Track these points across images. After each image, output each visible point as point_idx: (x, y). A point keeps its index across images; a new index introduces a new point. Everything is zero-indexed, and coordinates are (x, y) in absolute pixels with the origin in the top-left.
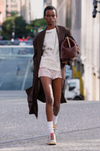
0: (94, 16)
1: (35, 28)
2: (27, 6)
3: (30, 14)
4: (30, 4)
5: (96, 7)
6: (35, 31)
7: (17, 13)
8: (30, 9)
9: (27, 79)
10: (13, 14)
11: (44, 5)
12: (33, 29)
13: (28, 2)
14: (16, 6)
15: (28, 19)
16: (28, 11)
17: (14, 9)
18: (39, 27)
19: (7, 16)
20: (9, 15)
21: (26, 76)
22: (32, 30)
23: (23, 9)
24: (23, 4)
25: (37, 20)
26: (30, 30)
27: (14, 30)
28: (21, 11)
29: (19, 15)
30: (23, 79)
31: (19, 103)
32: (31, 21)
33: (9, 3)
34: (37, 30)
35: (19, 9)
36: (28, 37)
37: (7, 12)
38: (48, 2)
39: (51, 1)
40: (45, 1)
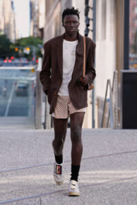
0: (86, 35)
1: (20, 47)
2: (12, 23)
3: (15, 32)
4: (14, 21)
5: (88, 25)
6: (20, 52)
8: (15, 26)
9: (11, 104)
11: (31, 21)
12: (19, 49)
13: (12, 19)
15: (13, 38)
16: (12, 29)
18: (24, 46)
21: (10, 101)
22: (16, 50)
23: (7, 27)
24: (7, 20)
25: (22, 39)
26: (14, 50)
28: (5, 29)
29: (2, 33)
32: (16, 40)
34: (22, 50)
35: (2, 27)
36: (12, 58)
38: (35, 19)
39: (38, 18)
40: (32, 17)
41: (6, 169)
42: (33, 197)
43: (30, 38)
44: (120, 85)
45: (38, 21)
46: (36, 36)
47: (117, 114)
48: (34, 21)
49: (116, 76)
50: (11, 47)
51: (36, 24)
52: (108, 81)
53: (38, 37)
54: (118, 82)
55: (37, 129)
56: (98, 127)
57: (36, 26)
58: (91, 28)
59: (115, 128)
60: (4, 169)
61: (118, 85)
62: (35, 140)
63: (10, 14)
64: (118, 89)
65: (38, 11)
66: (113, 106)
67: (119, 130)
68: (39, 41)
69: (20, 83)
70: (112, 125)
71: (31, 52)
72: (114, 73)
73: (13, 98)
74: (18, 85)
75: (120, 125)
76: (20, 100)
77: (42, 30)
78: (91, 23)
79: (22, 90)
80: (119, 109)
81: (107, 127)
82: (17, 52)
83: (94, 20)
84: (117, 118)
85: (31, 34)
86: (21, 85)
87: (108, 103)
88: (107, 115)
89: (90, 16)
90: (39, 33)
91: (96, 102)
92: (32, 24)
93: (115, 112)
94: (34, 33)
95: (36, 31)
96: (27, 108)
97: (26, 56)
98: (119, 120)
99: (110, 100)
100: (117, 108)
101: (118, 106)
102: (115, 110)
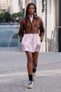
0: (43, 12)
2: (11, 7)
3: (12, 10)
4: (12, 6)
5: (43, 7)
6: (14, 19)
7: (6, 10)
8: (12, 8)
9: (11, 42)
10: (4, 10)
13: (11, 5)
14: (5, 7)
15: (11, 13)
17: (4, 8)
18: (16, 17)
19: (1, 12)
20: (2, 11)
21: (10, 40)
24: (9, 6)
27: (4, 18)
28: (8, 9)
29: (7, 11)
30: (9, 41)
31: (7, 53)
32: (12, 14)
33: (2, 6)
34: (15, 18)
35: (7, 8)
37: (1, 10)
38: (21, 5)
39: (22, 4)
40: (19, 4)
41: (9, 70)
42: (20, 82)
43: (19, 13)
44: (57, 33)
45: (22, 6)
46: (21, 12)
47: (56, 46)
48: (21, 6)
49: (56, 29)
50: (11, 17)
51: (21, 7)
52: (52, 32)
53: (22, 13)
54: (57, 32)
55: (22, 52)
56: (48, 51)
57: (21, 8)
58: (45, 8)
59: (56, 52)
60: (8, 70)
61: (56, 33)
62: (21, 57)
63: (10, 3)
64: (57, 35)
65: (22, 2)
66: (55, 42)
67: (57, 53)
68: (22, 14)
69: (14, 33)
70: (54, 50)
71: (19, 19)
72: (55, 28)
73: (11, 39)
74: (14, 34)
75: (57, 50)
76: (15, 40)
77: (24, 10)
78: (45, 6)
79: (15, 36)
80: (57, 43)
81: (52, 51)
82: (13, 19)
83: (46, 5)
84: (56, 47)
85: (19, 11)
86: (15, 34)
87: (52, 41)
88: (52, 46)
89: (44, 3)
90: (23, 11)
91: (47, 41)
92: (20, 7)
93: (55, 45)
94: (20, 11)
95: (21, 10)
96: (18, 43)
97: (17, 21)
98: (57, 48)
99: (53, 40)
100: (56, 43)
101: (57, 42)
102: (55, 44)
